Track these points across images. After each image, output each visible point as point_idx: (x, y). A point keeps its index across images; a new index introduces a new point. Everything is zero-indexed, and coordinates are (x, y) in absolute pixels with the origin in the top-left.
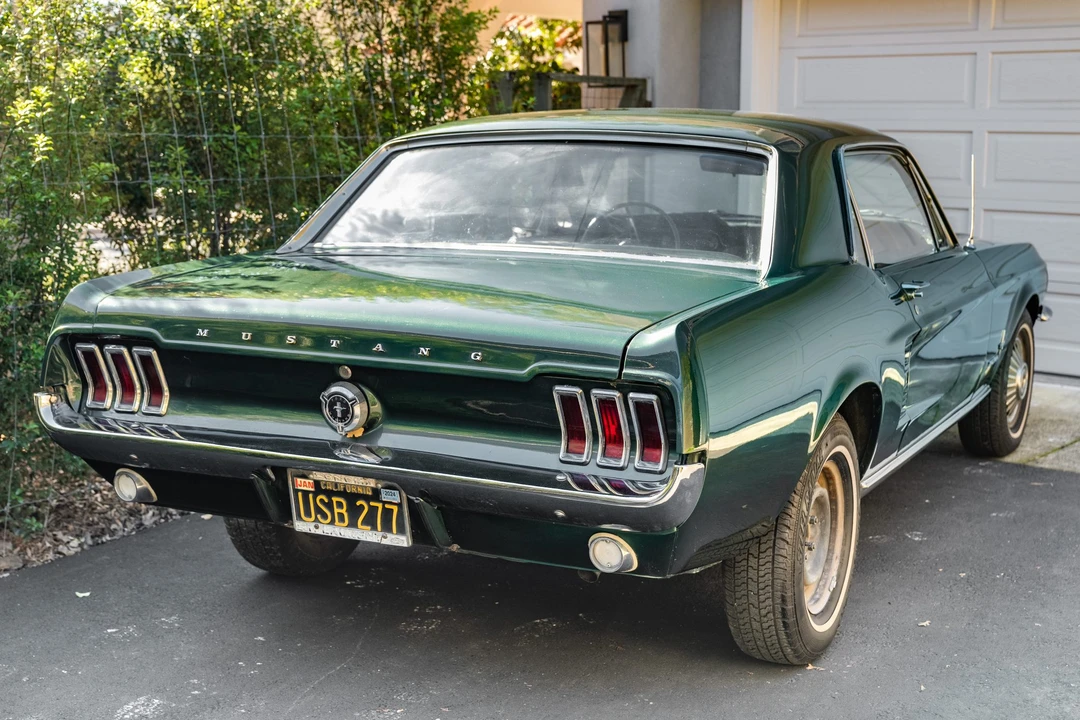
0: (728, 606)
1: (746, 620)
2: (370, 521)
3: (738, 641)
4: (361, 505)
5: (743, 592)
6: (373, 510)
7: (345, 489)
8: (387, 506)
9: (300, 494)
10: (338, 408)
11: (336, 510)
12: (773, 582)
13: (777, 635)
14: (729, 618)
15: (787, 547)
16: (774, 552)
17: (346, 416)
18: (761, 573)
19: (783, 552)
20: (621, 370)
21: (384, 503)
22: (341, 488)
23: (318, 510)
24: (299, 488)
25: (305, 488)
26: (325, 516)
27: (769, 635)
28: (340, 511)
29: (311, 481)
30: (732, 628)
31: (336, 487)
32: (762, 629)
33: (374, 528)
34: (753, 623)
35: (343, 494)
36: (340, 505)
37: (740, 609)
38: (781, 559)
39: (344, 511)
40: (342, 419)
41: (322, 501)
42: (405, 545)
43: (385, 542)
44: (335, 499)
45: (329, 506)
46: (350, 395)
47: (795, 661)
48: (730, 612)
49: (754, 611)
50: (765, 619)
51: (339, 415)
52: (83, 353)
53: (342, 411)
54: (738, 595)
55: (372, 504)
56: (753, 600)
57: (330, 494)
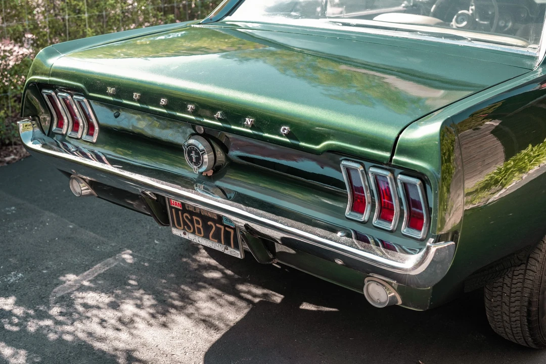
0: (486, 301)
1: (499, 313)
2: (217, 237)
3: (492, 326)
4: (211, 225)
5: (499, 293)
6: (218, 230)
7: (200, 212)
8: (227, 229)
9: (173, 210)
10: (193, 155)
11: (196, 225)
12: (523, 289)
13: (521, 327)
14: (487, 309)
15: (537, 265)
16: (526, 267)
17: (198, 161)
18: (515, 281)
19: (533, 268)
20: (392, 155)
21: (225, 226)
22: (198, 211)
23: (185, 223)
24: (173, 206)
25: (176, 207)
26: (189, 228)
27: (515, 326)
28: (198, 226)
29: (180, 203)
30: (488, 316)
31: (195, 210)
32: (510, 321)
33: (220, 241)
34: (504, 315)
35: (199, 215)
36: (198, 223)
37: (495, 304)
38: (531, 273)
39: (200, 226)
40: (196, 163)
41: (186, 217)
42: (239, 257)
43: (226, 252)
44: (195, 218)
45: (192, 221)
46: (201, 147)
47: (534, 346)
48: (487, 305)
49: (505, 308)
50: (514, 315)
51: (194, 160)
52: (47, 95)
53: (196, 158)
54: (495, 294)
55: (217, 225)
56: (506, 299)
57: (192, 213)
